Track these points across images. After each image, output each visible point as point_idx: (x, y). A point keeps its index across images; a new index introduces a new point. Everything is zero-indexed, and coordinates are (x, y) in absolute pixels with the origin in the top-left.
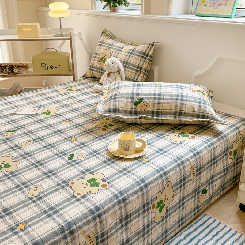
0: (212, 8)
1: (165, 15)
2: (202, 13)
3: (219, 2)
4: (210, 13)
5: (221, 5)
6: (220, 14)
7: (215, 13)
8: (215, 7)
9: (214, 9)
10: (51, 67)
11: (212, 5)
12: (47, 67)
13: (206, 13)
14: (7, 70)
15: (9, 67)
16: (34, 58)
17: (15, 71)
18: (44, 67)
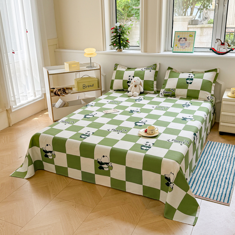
0: (182, 49)
1: (157, 53)
2: (177, 51)
3: (185, 46)
4: (182, 51)
5: (186, 47)
6: (186, 51)
7: (184, 51)
8: (183, 48)
9: (183, 49)
10: (88, 86)
11: (182, 47)
12: (86, 86)
13: (179, 51)
14: (62, 91)
15: (63, 90)
16: (79, 82)
17: (67, 91)
18: (84, 87)
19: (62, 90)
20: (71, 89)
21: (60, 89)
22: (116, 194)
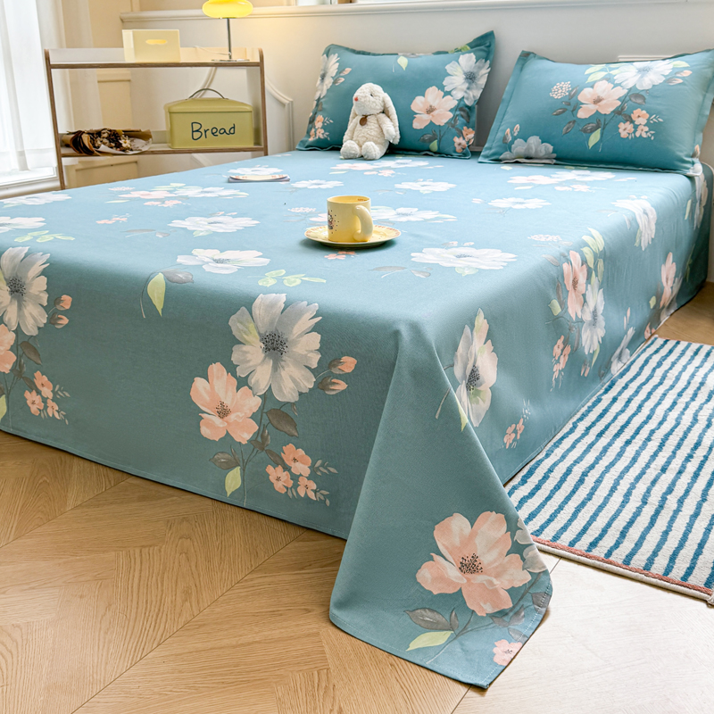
10: (214, 131)
12: (205, 131)
14: (105, 140)
15: (110, 135)
16: (175, 109)
17: (125, 143)
18: (197, 131)
19: (106, 135)
20: (145, 136)
21: (99, 133)
22: (142, 499)
